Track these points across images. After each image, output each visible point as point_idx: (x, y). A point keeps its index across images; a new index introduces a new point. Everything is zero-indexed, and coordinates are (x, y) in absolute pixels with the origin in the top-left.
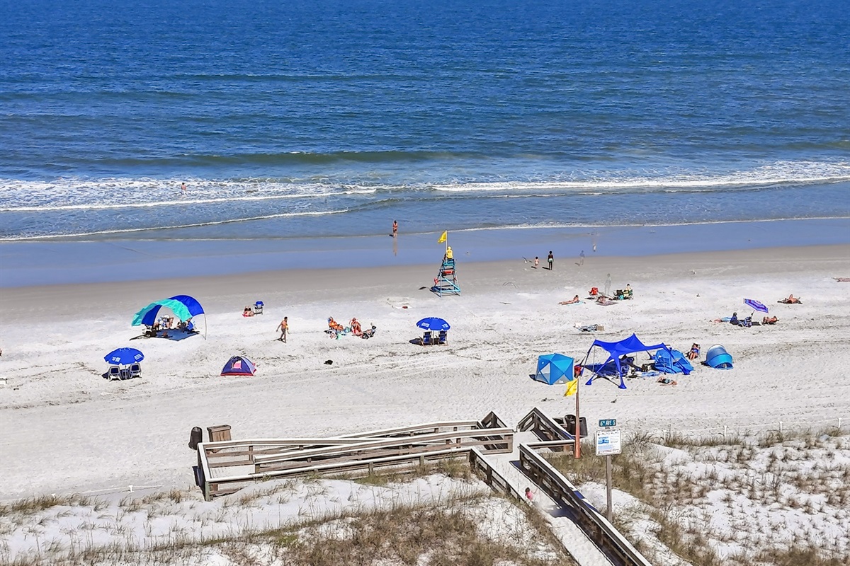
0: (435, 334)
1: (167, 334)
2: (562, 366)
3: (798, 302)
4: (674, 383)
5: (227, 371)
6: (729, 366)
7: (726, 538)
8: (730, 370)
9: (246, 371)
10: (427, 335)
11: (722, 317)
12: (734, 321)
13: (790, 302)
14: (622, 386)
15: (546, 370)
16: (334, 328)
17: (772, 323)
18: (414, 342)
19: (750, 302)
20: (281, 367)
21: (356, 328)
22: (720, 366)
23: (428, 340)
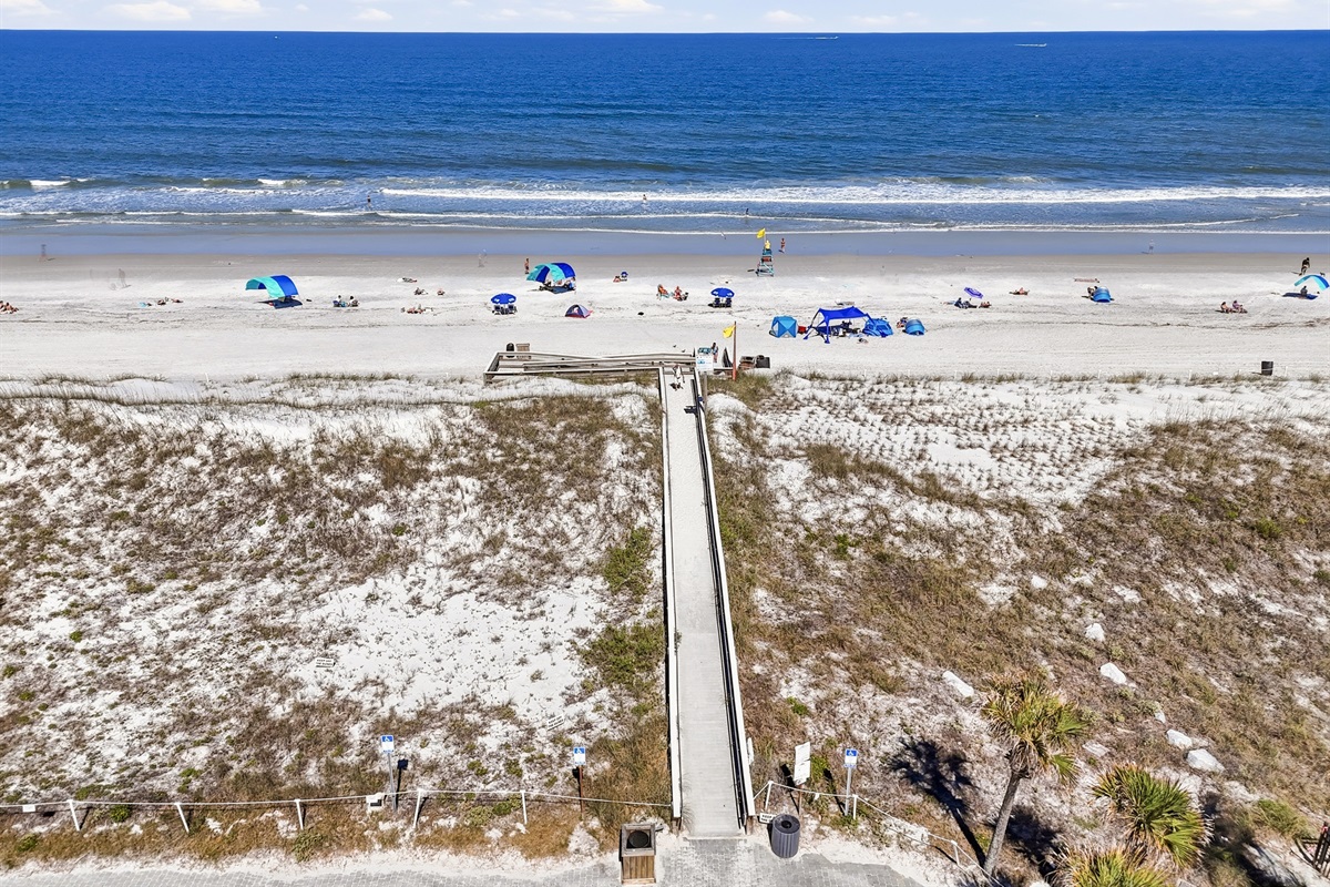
0: (723, 300)
1: (554, 290)
2: (787, 325)
3: (1026, 293)
4: (866, 342)
5: (569, 314)
6: (921, 333)
7: (788, 434)
8: (921, 336)
9: (580, 315)
10: (717, 300)
11: (950, 300)
12: (958, 304)
13: (1018, 293)
14: (827, 342)
15: (776, 328)
16: (662, 291)
17: (987, 306)
18: (710, 305)
19: (968, 290)
20: (608, 314)
21: (678, 292)
22: (914, 333)
23: (717, 304)
